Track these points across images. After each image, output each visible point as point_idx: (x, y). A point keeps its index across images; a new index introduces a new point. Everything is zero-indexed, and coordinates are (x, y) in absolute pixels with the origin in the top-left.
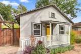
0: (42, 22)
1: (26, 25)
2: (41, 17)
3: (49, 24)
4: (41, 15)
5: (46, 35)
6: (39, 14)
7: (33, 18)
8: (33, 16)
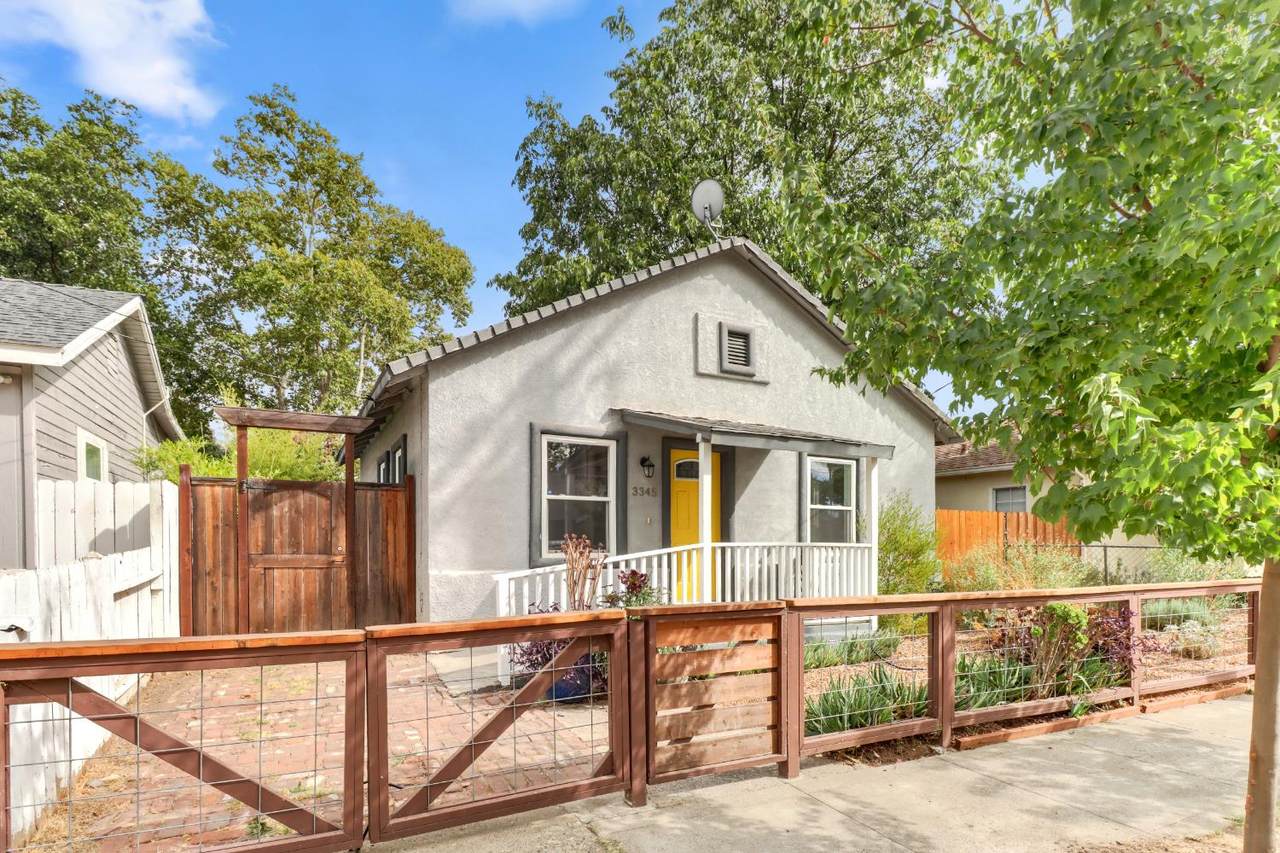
0: (628, 425)
1: (483, 452)
2: (613, 375)
3: (694, 446)
4: (611, 351)
5: (666, 542)
6: (598, 343)
7: (543, 383)
8: (542, 366)
